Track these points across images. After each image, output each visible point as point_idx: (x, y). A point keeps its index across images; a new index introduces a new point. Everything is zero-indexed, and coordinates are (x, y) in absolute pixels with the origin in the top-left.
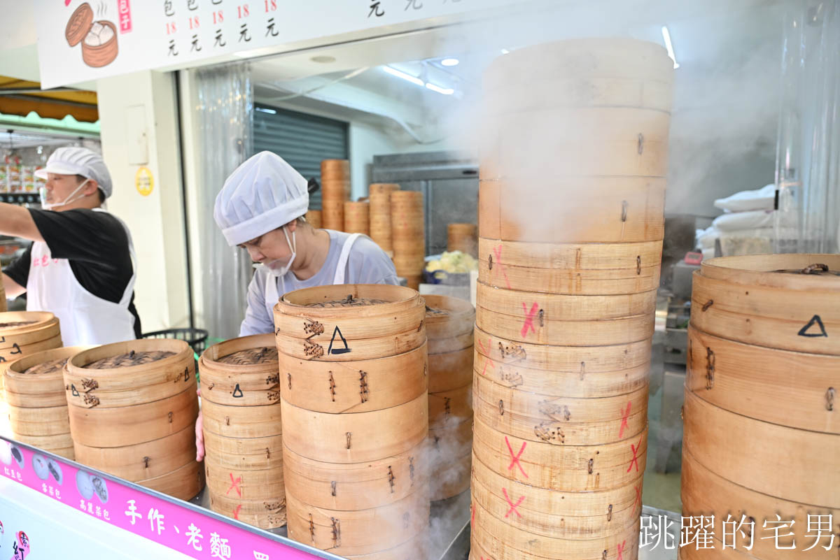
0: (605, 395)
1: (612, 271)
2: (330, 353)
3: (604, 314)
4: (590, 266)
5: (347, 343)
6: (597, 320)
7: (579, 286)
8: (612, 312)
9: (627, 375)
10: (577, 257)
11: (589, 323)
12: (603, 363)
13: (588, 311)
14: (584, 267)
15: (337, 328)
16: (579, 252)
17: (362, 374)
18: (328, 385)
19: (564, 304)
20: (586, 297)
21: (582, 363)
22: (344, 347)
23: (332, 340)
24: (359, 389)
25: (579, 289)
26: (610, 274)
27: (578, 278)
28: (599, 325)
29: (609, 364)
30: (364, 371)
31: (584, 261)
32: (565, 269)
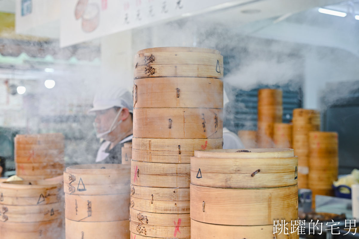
0: (163, 212)
1: (164, 152)
2: (78, 191)
3: (162, 172)
4: (154, 149)
5: (85, 186)
6: (159, 175)
7: (151, 158)
8: (166, 171)
9: (176, 204)
10: (149, 145)
11: (155, 176)
12: (162, 196)
13: (155, 170)
14: (152, 149)
15: (81, 179)
16: (150, 142)
17: (88, 202)
18: (75, 206)
19: (145, 167)
20: (154, 164)
21: (152, 195)
22: (84, 188)
23: (79, 184)
24: (87, 210)
25: (150, 159)
26: (164, 153)
27: (150, 154)
28: (160, 177)
29: (165, 197)
30: (90, 201)
31: (152, 146)
32: (146, 150)
